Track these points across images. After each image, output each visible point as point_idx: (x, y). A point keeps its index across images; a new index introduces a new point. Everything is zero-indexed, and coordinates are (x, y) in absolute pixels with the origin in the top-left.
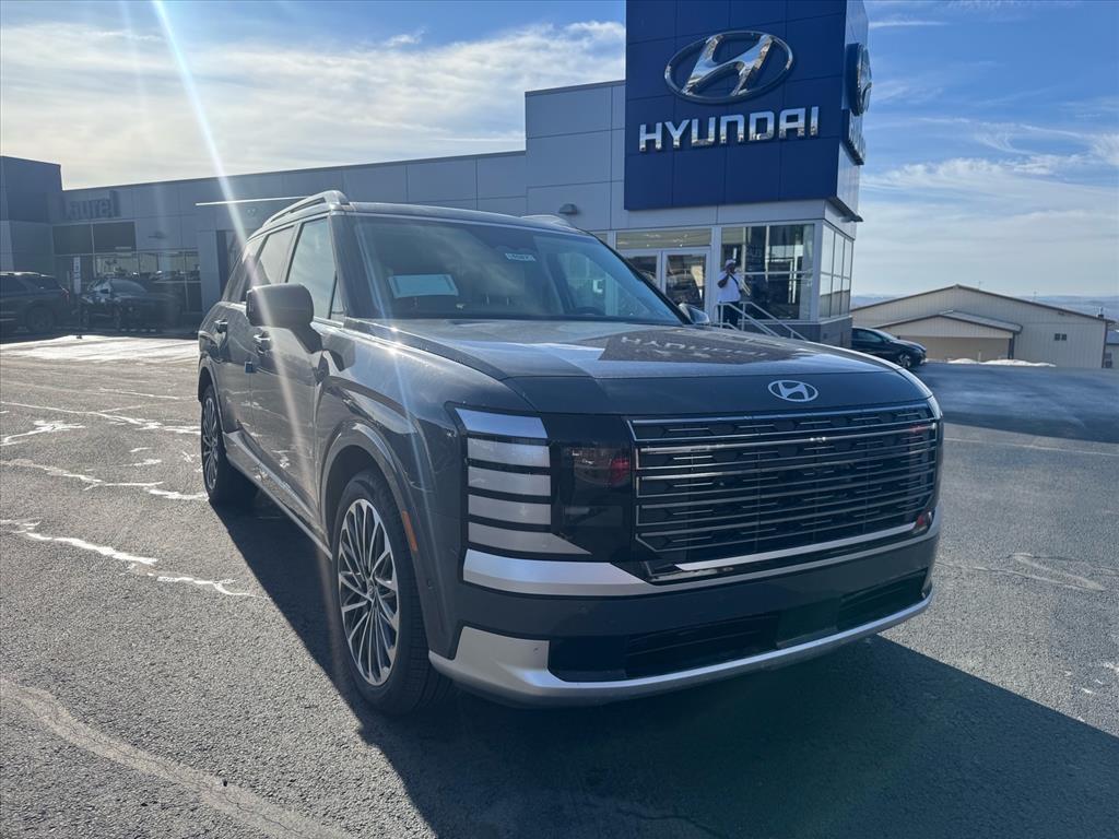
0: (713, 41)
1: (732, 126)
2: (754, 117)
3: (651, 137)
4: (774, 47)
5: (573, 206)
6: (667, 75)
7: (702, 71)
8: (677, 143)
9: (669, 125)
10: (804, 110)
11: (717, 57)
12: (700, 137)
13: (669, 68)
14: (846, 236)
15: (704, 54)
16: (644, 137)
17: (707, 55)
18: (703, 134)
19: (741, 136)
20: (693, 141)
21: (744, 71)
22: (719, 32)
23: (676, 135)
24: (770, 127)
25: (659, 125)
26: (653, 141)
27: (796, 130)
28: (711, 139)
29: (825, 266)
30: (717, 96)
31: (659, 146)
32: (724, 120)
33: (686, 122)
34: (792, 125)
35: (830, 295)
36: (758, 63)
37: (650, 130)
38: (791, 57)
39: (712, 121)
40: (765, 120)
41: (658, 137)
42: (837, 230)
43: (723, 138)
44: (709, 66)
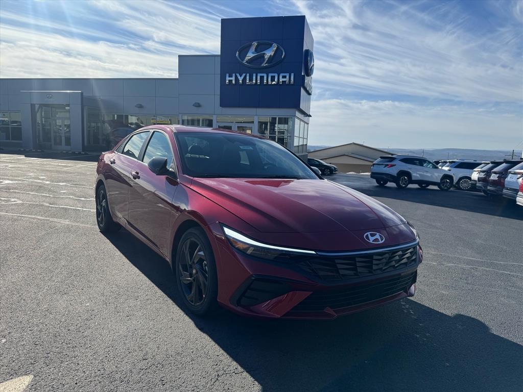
0: (255, 44)
1: (262, 78)
2: (270, 75)
3: (231, 79)
4: (278, 48)
5: (199, 104)
6: (237, 55)
7: (250, 55)
8: (241, 82)
9: (238, 75)
10: (288, 74)
11: (256, 50)
12: (250, 81)
13: (238, 52)
14: (305, 122)
15: (251, 49)
16: (228, 78)
17: (253, 49)
18: (251, 80)
19: (265, 81)
20: (247, 82)
21: (266, 57)
22: (258, 40)
23: (241, 79)
24: (276, 80)
25: (234, 75)
26: (232, 80)
27: (285, 81)
28: (254, 82)
29: (296, 134)
30: (256, 65)
31: (234, 82)
32: (259, 75)
33: (244, 75)
34: (284, 80)
35: (298, 146)
36: (272, 54)
37: (231, 76)
38: (284, 53)
39: (254, 75)
40: (274, 76)
41: (233, 79)
42: (301, 120)
43: (259, 81)
44: (253, 53)
